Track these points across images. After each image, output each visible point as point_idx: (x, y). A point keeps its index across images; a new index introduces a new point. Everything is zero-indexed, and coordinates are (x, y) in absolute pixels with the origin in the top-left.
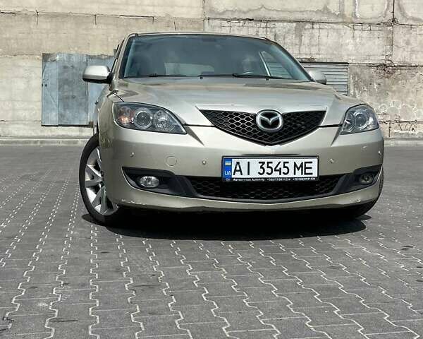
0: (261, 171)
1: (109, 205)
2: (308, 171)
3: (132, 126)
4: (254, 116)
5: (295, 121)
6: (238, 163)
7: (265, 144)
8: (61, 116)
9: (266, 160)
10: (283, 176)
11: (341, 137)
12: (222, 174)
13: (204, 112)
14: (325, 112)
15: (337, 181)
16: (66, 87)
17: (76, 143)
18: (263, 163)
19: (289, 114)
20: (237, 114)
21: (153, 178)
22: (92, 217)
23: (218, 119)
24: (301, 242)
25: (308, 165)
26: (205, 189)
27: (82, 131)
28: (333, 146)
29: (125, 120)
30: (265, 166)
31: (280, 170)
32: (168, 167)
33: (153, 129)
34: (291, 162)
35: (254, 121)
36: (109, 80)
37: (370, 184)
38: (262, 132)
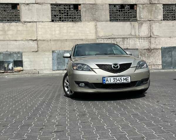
0: (114, 81)
1: (71, 92)
2: (127, 80)
3: (77, 70)
4: (111, 65)
5: (123, 66)
6: (107, 79)
7: (115, 73)
8: (58, 67)
9: (115, 78)
10: (120, 82)
11: (136, 70)
12: (103, 82)
13: (97, 65)
14: (132, 63)
15: (136, 83)
16: (59, 59)
17: (62, 75)
18: (114, 78)
19: (121, 64)
20: (106, 65)
21: (83, 84)
22: (67, 95)
23: (101, 67)
24: (126, 101)
25: (127, 79)
26: (98, 86)
27: (64, 71)
28: (135, 73)
29: (75, 68)
30: (115, 79)
31: (119, 80)
32: (87, 80)
33: (83, 70)
34: (123, 78)
35: (111, 67)
36: (70, 57)
37: (146, 83)
38: (114, 70)
